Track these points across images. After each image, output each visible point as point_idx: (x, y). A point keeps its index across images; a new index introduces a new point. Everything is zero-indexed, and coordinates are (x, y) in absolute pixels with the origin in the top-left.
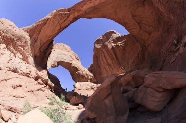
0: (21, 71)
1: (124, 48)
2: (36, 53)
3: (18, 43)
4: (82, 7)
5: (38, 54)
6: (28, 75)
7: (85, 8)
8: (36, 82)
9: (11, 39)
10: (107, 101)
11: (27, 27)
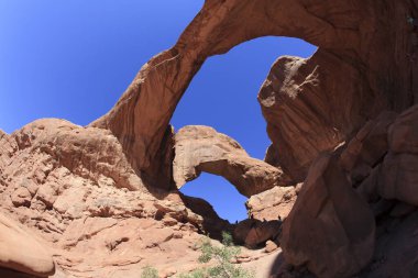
0: (119, 209)
1: (323, 85)
2: (141, 163)
3: (95, 156)
4: (197, 34)
5: (148, 165)
6: (138, 214)
7: (204, 33)
8: (160, 223)
9: (74, 152)
10: (325, 217)
11: (102, 119)
